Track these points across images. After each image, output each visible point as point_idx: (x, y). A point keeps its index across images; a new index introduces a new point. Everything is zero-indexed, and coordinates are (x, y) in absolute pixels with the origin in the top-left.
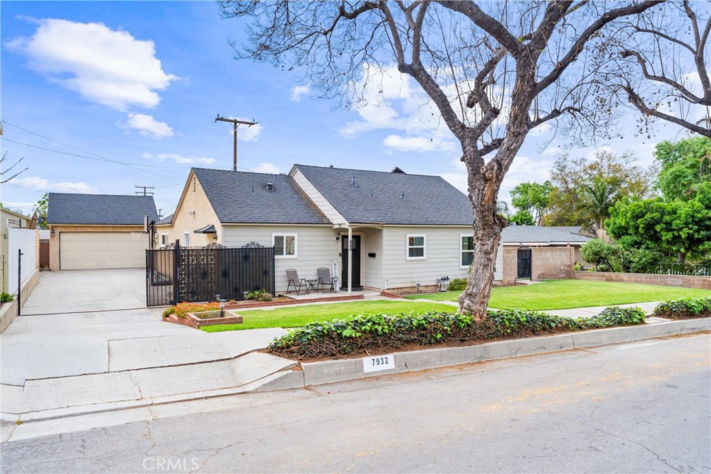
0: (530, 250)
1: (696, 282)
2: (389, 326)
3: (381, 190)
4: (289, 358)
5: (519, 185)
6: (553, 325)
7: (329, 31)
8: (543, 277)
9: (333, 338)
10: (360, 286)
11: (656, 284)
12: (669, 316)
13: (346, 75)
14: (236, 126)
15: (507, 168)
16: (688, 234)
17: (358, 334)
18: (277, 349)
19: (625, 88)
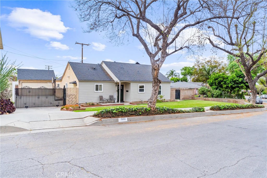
0: (180, 90)
1: (231, 101)
2: (126, 110)
3: (131, 70)
4: (98, 118)
5: (184, 67)
6: (175, 111)
7: (112, 21)
8: (184, 99)
9: (110, 113)
10: (123, 101)
11: (219, 101)
12: (213, 110)
13: (117, 36)
14: (82, 46)
15: (161, 66)
16: (231, 85)
17: (117, 112)
18: (95, 116)
19: (208, 39)
